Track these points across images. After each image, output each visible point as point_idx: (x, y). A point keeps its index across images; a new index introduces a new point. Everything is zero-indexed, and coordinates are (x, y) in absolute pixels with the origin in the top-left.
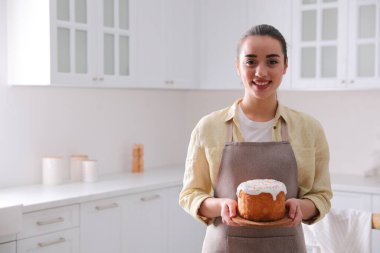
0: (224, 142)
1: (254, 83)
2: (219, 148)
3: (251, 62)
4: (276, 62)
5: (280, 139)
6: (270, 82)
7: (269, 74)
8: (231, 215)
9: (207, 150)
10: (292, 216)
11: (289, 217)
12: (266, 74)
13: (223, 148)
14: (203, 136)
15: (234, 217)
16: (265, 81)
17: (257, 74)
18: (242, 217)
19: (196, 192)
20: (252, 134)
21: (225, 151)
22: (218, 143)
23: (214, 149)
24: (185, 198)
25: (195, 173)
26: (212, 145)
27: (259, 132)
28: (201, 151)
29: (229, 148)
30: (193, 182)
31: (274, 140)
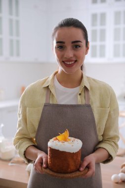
3: (61, 47)
4: (80, 46)
6: (76, 61)
7: (75, 55)
16: (71, 61)
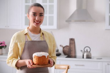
0: (25, 41)
1: (35, 22)
2: (23, 43)
3: (34, 15)
5: (43, 40)
6: (40, 22)
8: (31, 64)
9: (18, 44)
10: (51, 63)
11: (50, 64)
12: (39, 19)
13: (25, 42)
14: (17, 39)
15: (32, 65)
17: (36, 19)
18: (35, 65)
19: (14, 58)
20: (34, 38)
21: (25, 44)
22: (22, 41)
23: (21, 43)
24: (10, 61)
25: (13, 52)
26: (20, 42)
27: (36, 37)
28: (16, 44)
29: (27, 43)
30: (12, 55)
31: (41, 40)
